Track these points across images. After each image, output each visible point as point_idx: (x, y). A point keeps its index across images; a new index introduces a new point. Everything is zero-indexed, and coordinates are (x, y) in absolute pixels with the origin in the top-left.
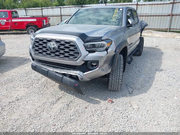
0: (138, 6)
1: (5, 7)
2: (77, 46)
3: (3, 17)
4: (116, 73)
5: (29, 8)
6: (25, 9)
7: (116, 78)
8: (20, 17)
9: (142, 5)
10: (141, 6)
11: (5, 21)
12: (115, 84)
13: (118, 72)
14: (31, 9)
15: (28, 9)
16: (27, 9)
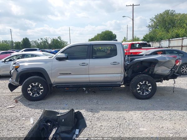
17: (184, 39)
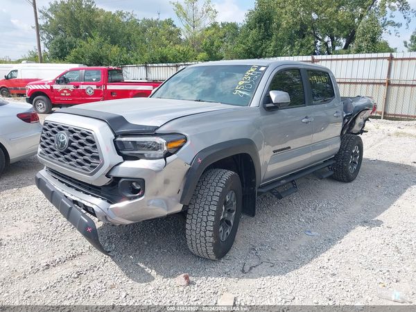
0: (394, 61)
1: (111, 62)
2: (96, 143)
3: (94, 80)
4: (200, 215)
5: (153, 63)
6: (146, 66)
7: (199, 225)
8: (125, 81)
9: (402, 59)
10: (399, 62)
11: (94, 87)
12: (198, 242)
13: (205, 213)
14: (157, 65)
15: (152, 65)
16: (150, 65)
17: (180, 65)
